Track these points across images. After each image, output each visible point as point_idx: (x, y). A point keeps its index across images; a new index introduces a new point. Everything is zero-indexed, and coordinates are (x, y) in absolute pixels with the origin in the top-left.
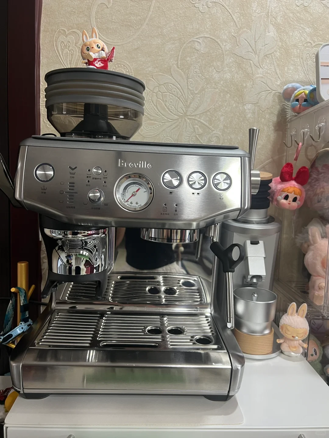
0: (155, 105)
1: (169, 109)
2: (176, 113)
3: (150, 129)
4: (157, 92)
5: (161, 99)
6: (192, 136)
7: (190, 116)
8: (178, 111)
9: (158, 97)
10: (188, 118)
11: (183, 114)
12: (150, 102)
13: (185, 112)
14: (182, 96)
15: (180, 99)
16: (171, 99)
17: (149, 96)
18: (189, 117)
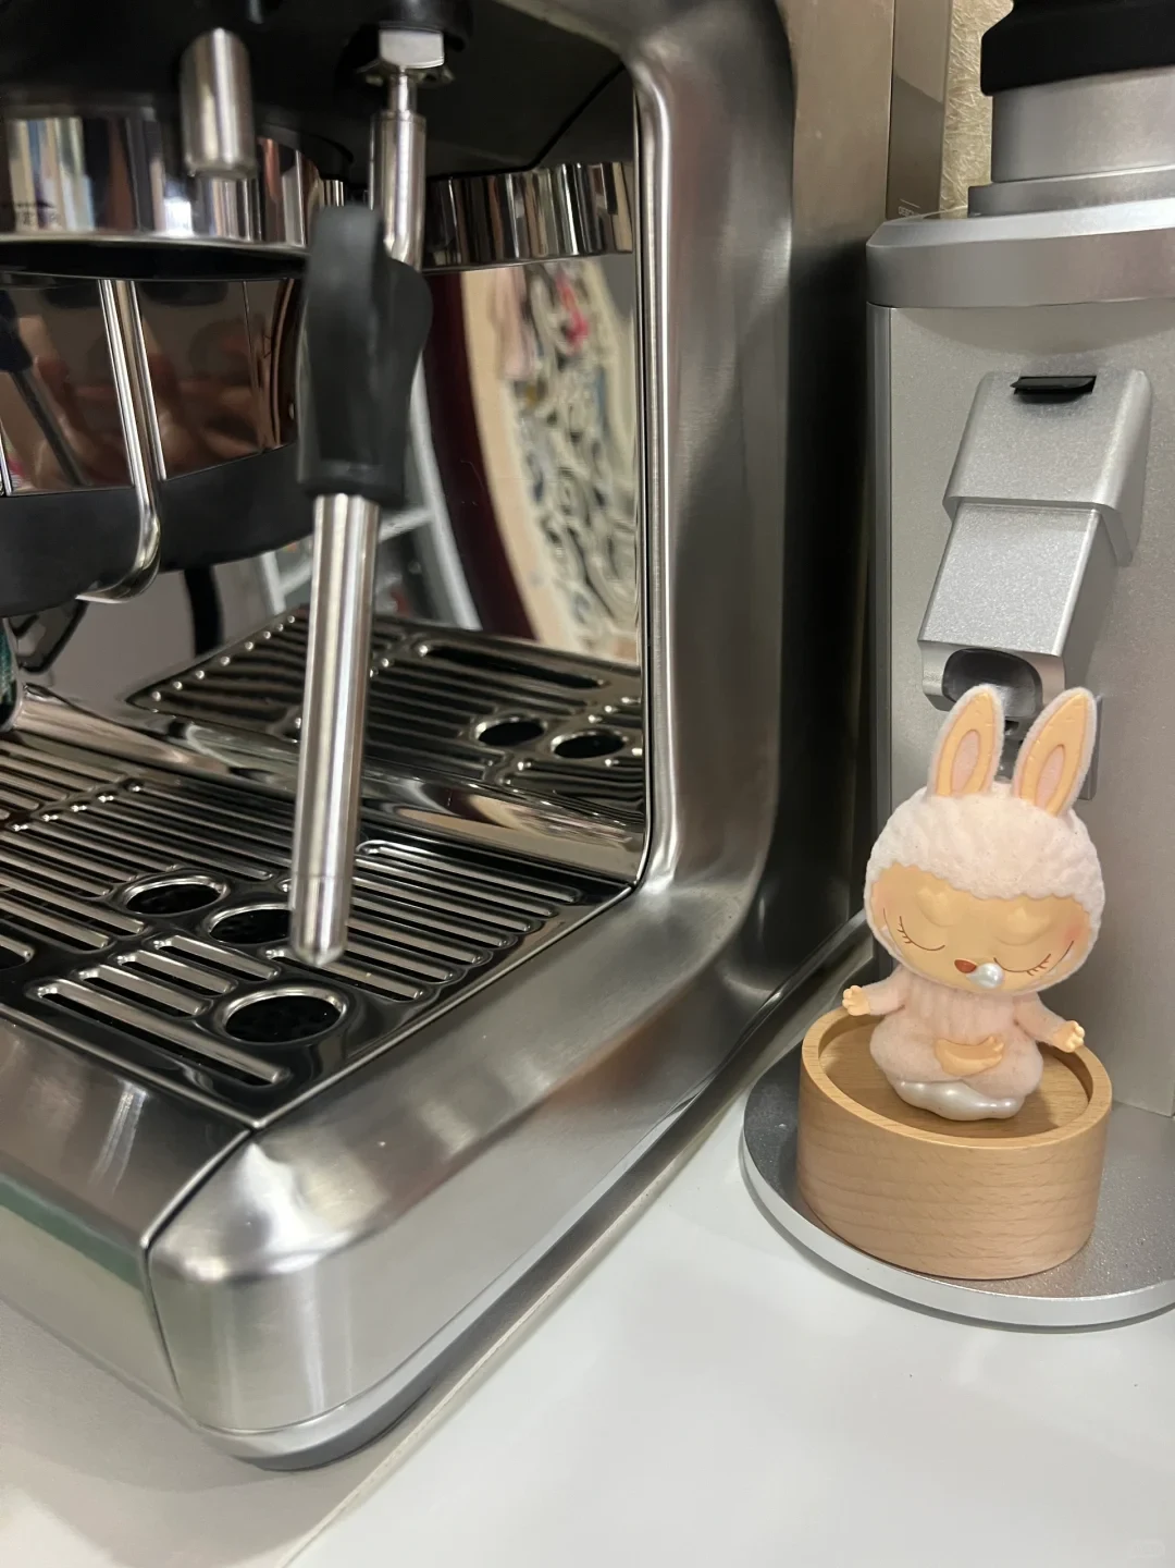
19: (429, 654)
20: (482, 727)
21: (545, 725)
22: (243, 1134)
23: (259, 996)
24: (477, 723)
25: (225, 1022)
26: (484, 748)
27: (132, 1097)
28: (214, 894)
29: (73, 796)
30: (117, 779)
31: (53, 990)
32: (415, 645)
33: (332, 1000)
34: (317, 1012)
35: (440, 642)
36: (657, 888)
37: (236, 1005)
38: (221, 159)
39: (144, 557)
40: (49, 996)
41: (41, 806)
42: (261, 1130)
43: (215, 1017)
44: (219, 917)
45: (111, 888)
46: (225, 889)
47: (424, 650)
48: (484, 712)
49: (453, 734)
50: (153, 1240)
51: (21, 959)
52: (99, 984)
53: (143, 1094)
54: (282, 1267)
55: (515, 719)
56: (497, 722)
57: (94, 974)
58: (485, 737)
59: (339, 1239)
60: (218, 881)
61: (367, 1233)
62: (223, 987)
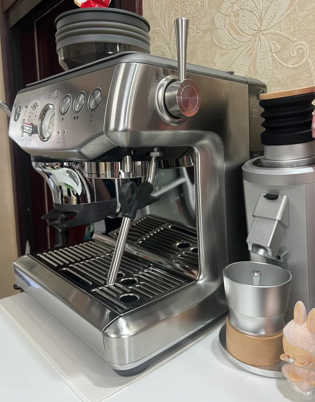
0: (227, 31)
1: (241, 30)
2: (249, 33)
3: (223, 60)
4: (230, 13)
5: (234, 22)
6: (267, 56)
7: (265, 30)
8: (251, 29)
9: (230, 20)
10: (263, 34)
11: (257, 31)
12: (223, 28)
13: (259, 28)
14: (256, 8)
15: (254, 13)
16: (244, 17)
17: (221, 22)
18: (264, 32)
19: (171, 228)
20: (178, 244)
21: (191, 245)
22: (119, 316)
23: (126, 295)
24: (177, 243)
25: (120, 299)
26: (178, 248)
27: (108, 312)
28: (123, 275)
29: (102, 254)
30: (110, 250)
31: (94, 290)
32: (168, 226)
33: (137, 296)
34: (134, 298)
35: (173, 225)
36: (200, 282)
37: (122, 296)
38: (127, 172)
39: (118, 210)
40: (93, 291)
41: (96, 255)
42: (122, 316)
43: (118, 298)
44: (123, 280)
45: (106, 272)
46: (124, 275)
47: (170, 227)
48: (179, 241)
49: (172, 245)
50: (104, 331)
51: (90, 284)
52: (102, 290)
53: (110, 311)
54: (123, 337)
55: (184, 243)
56: (181, 243)
57: (101, 288)
58: (178, 246)
59: (132, 334)
60: (124, 273)
61: (137, 334)
62: (121, 293)
